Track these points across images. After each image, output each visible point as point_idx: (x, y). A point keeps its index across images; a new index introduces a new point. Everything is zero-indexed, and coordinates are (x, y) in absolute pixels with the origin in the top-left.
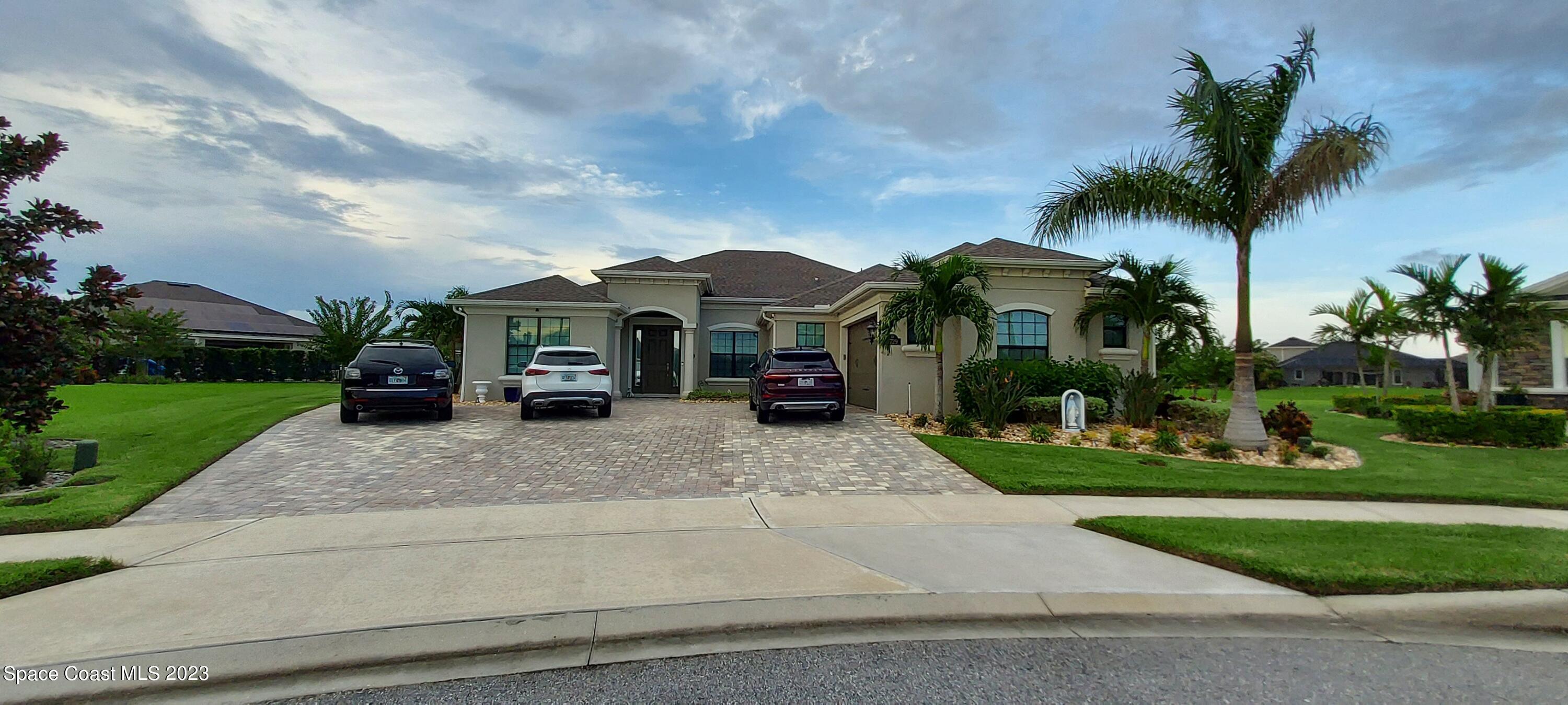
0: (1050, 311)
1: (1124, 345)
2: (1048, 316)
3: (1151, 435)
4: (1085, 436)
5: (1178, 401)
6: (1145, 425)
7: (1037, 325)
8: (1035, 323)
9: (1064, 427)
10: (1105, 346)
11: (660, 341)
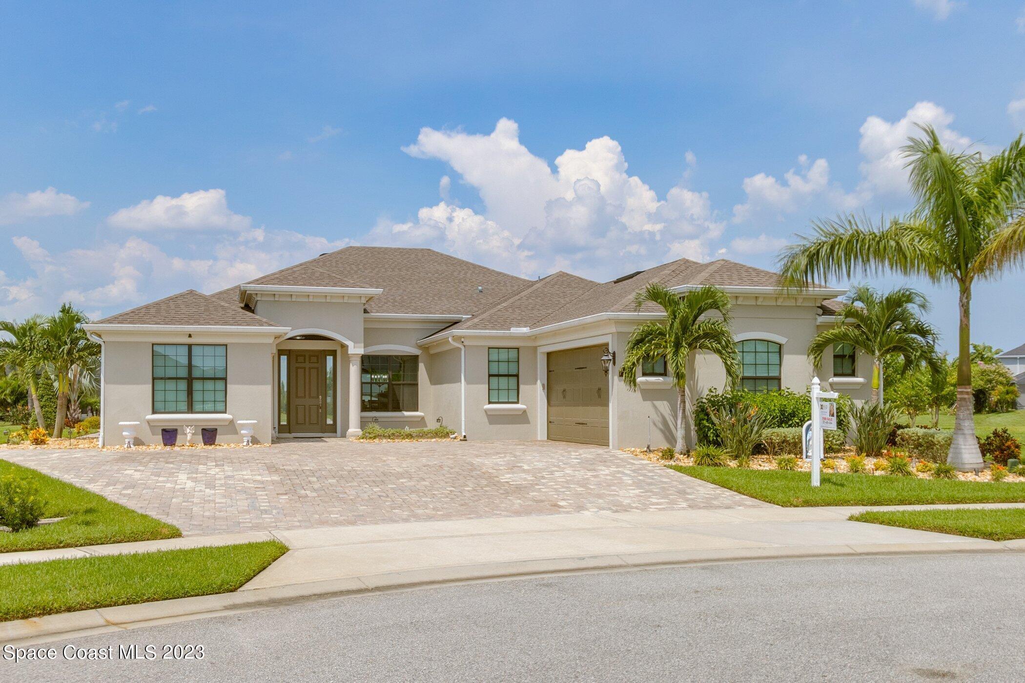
0: (782, 340)
1: (853, 374)
2: (780, 346)
3: (883, 462)
4: (825, 464)
5: (906, 430)
6: (878, 454)
7: (770, 354)
8: (768, 352)
9: (804, 456)
10: (836, 375)
11: (310, 369)
